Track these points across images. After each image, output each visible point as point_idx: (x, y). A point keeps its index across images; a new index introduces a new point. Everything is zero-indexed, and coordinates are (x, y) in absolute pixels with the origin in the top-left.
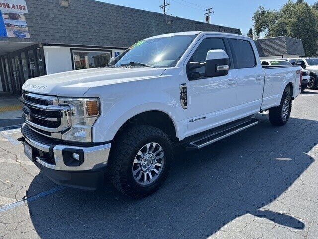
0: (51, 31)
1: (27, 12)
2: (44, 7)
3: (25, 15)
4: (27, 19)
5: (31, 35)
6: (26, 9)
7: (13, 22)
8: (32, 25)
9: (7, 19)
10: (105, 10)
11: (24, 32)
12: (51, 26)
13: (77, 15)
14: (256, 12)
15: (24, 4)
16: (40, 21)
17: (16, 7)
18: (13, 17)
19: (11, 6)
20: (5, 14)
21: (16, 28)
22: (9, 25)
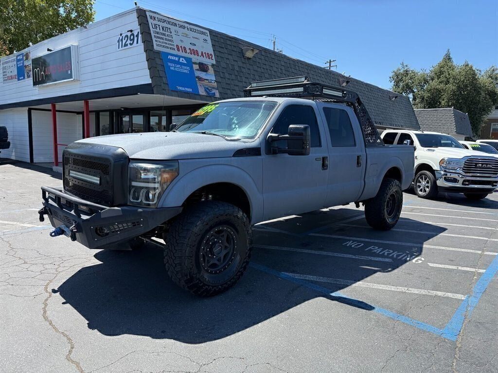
0: (236, 88)
1: (214, 62)
2: (230, 57)
3: (213, 65)
4: (215, 71)
5: (220, 93)
6: (213, 58)
7: (202, 75)
8: (220, 80)
9: (197, 70)
10: (283, 63)
11: (214, 88)
12: (236, 83)
13: (259, 70)
14: (396, 70)
15: (211, 51)
16: (227, 75)
17: (204, 55)
18: (203, 68)
19: (200, 54)
20: (195, 63)
21: (206, 82)
22: (200, 79)
